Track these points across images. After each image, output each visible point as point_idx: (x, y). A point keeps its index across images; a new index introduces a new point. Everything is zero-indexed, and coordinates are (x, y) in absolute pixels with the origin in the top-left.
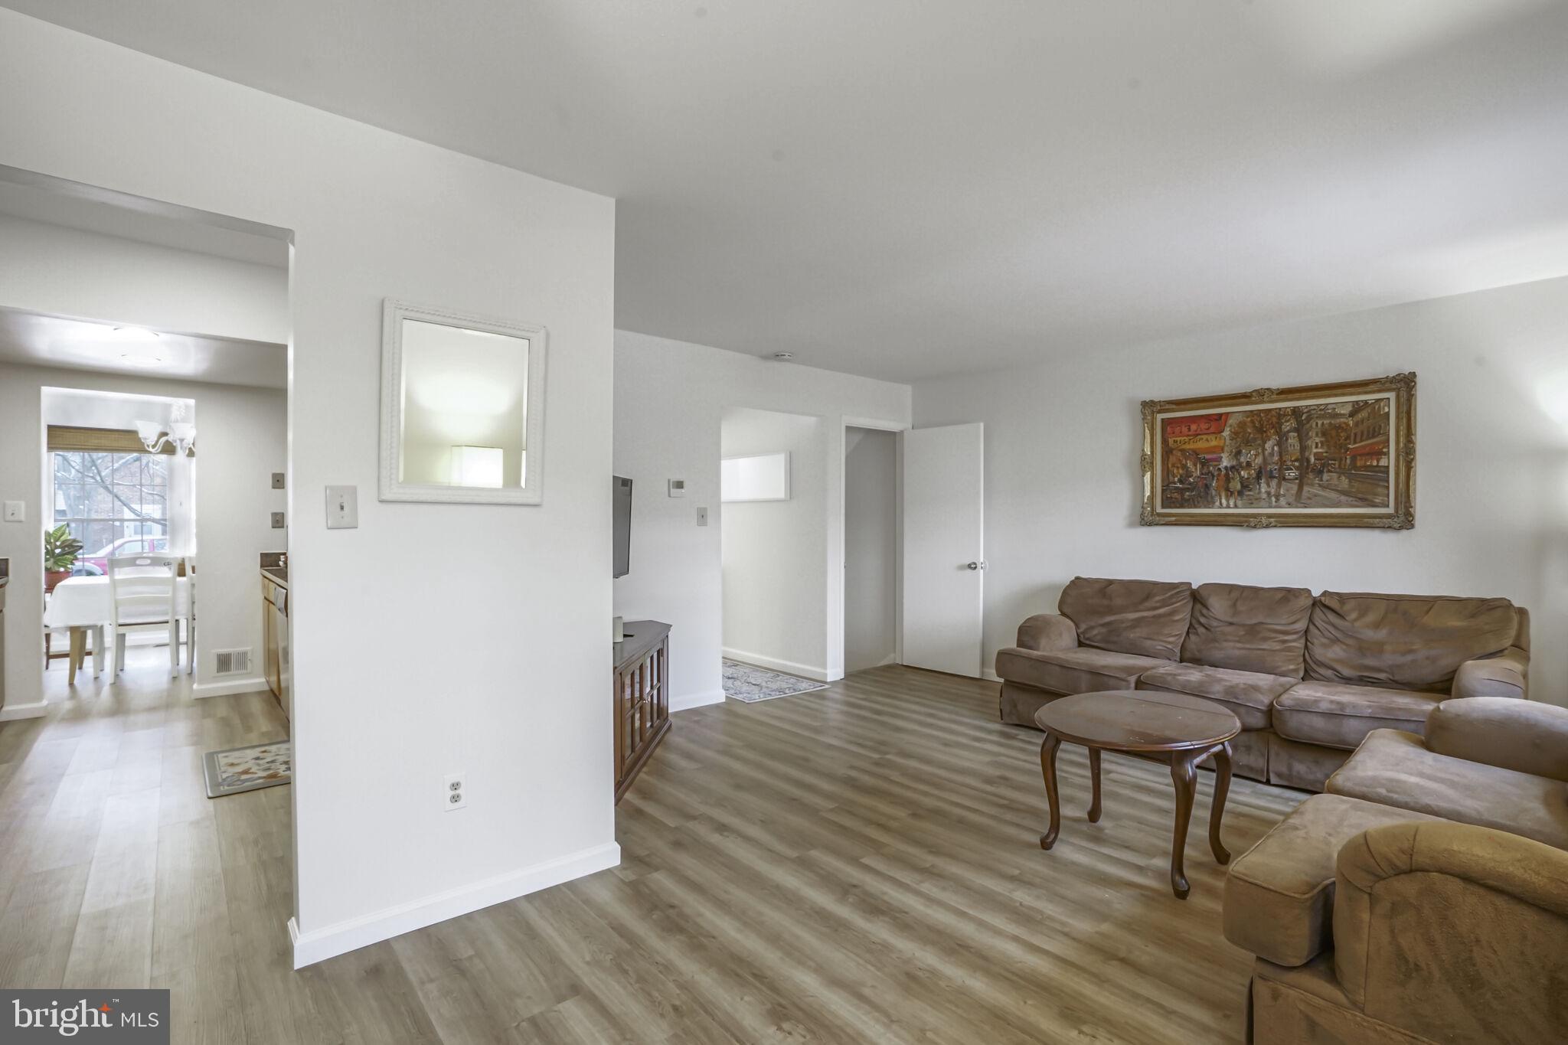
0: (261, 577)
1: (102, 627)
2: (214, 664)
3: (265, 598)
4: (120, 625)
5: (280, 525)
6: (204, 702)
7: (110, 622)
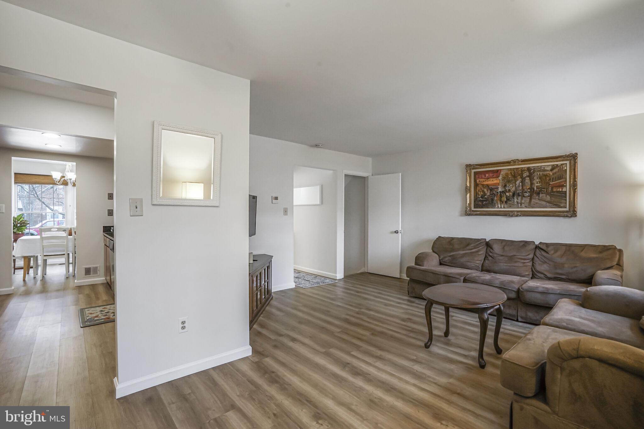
0: (103, 236)
1: (37, 256)
2: (83, 272)
3: (105, 245)
4: (44, 256)
5: (111, 214)
6: (80, 287)
7: (40, 254)
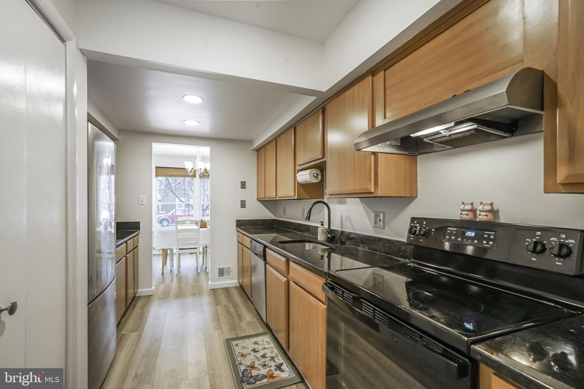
0: (236, 231)
1: (173, 249)
2: (217, 273)
3: (238, 241)
4: (180, 249)
5: (244, 206)
6: (214, 291)
7: (176, 248)
